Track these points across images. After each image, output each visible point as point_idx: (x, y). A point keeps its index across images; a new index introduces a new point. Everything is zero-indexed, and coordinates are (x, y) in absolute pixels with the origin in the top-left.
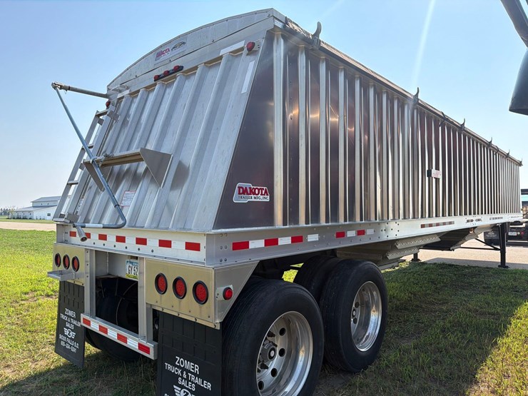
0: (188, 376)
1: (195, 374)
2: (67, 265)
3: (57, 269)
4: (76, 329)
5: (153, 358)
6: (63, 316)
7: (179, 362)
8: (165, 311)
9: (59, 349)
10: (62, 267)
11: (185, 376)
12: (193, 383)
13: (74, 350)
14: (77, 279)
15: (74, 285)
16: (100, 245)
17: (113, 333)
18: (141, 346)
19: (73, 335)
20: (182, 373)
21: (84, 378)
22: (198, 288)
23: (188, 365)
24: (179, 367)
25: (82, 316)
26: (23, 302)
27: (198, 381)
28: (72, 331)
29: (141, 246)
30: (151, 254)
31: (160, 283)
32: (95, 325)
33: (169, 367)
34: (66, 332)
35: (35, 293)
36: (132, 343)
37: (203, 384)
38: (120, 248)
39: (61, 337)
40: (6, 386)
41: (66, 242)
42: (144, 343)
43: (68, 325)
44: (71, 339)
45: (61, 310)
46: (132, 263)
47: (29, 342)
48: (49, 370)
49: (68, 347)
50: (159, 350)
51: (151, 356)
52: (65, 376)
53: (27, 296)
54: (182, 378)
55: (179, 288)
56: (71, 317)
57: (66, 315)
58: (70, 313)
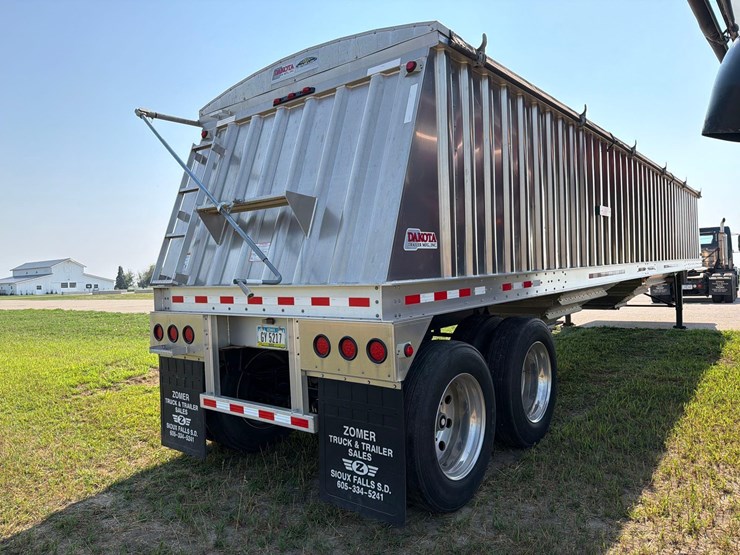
0: (361, 446)
1: (371, 443)
2: (174, 337)
3: (157, 343)
4: (191, 414)
5: (313, 432)
6: (168, 401)
7: (348, 432)
8: (326, 376)
9: (167, 440)
10: (166, 340)
11: (357, 446)
12: (368, 452)
13: (191, 439)
14: (191, 353)
15: (184, 362)
16: (223, 309)
17: (251, 411)
18: (295, 421)
19: (187, 421)
20: (353, 443)
21: (205, 472)
22: (372, 347)
23: (361, 433)
24: (349, 437)
25: (202, 397)
27: (376, 450)
28: (185, 416)
29: (286, 307)
30: (302, 314)
31: (321, 346)
32: (223, 405)
33: (335, 439)
34: (177, 419)
35: (88, 386)
36: (282, 418)
37: (382, 451)
38: (255, 310)
39: (168, 425)
40: (111, 486)
41: (167, 309)
42: (300, 416)
43: (178, 410)
44: (185, 426)
45: (165, 392)
46: (266, 329)
47: (111, 440)
48: (156, 467)
49: (181, 436)
50: (319, 423)
51: (311, 429)
52: (176, 471)
53: (78, 390)
54: (354, 449)
55: (348, 348)
56: (182, 401)
57: (175, 399)
58: (181, 396)
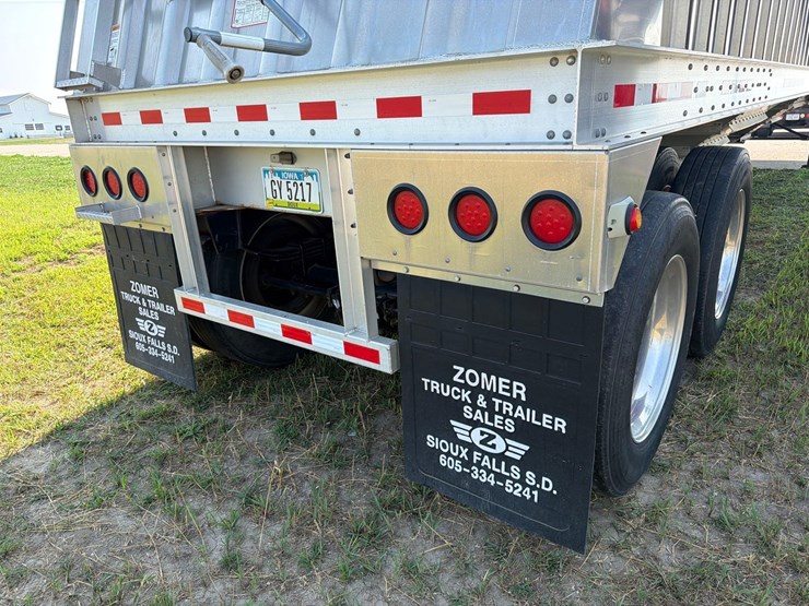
0: (491, 405)
1: (516, 402)
2: (115, 189)
3: (90, 200)
4: (163, 319)
5: (389, 370)
6: (127, 296)
7: (463, 377)
8: (414, 272)
9: (132, 356)
10: (103, 195)
11: (482, 404)
12: (507, 416)
13: (170, 359)
14: (149, 219)
15: (140, 232)
16: (193, 134)
17: (269, 324)
18: (350, 349)
19: (160, 330)
20: (474, 397)
21: (201, 405)
22: (538, 212)
23: (493, 382)
24: (465, 386)
25: (179, 294)
26: (17, 275)
27: (530, 416)
28: (156, 323)
29: (319, 125)
30: (355, 139)
31: (406, 209)
32: (217, 310)
33: (436, 386)
34: (144, 326)
36: (326, 341)
37: (539, 418)
39: (132, 334)
40: (52, 433)
41: (97, 138)
42: (362, 341)
43: (144, 313)
44: (157, 337)
45: (119, 285)
46: (280, 173)
48: (123, 397)
49: (155, 353)
50: (401, 355)
51: (385, 365)
52: (162, 403)
54: (475, 407)
55: (472, 214)
56: (147, 297)
57: (136, 294)
58: (145, 289)
